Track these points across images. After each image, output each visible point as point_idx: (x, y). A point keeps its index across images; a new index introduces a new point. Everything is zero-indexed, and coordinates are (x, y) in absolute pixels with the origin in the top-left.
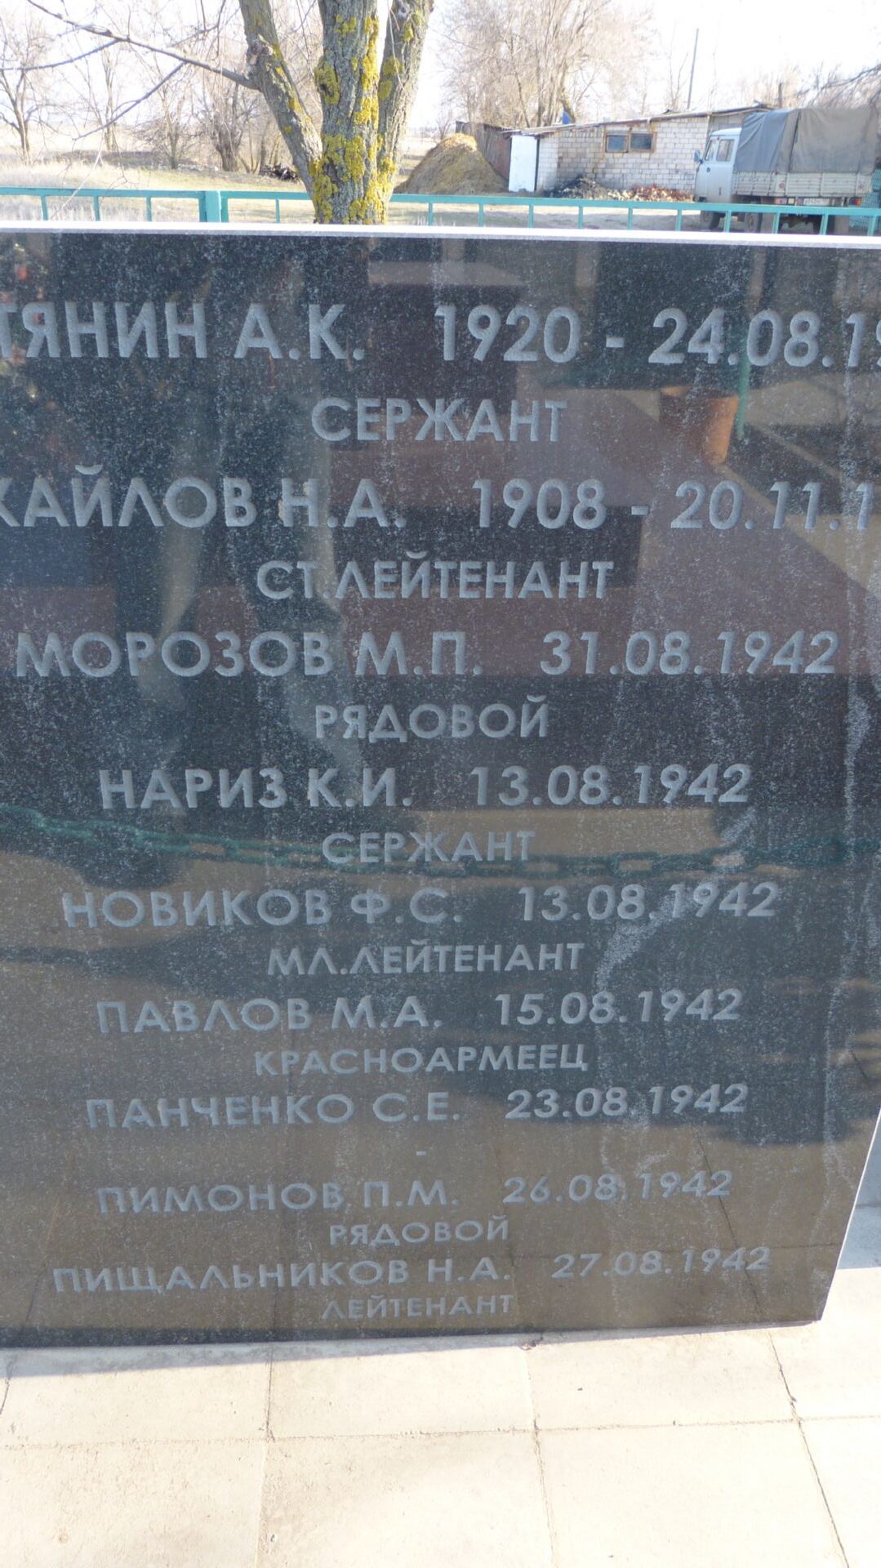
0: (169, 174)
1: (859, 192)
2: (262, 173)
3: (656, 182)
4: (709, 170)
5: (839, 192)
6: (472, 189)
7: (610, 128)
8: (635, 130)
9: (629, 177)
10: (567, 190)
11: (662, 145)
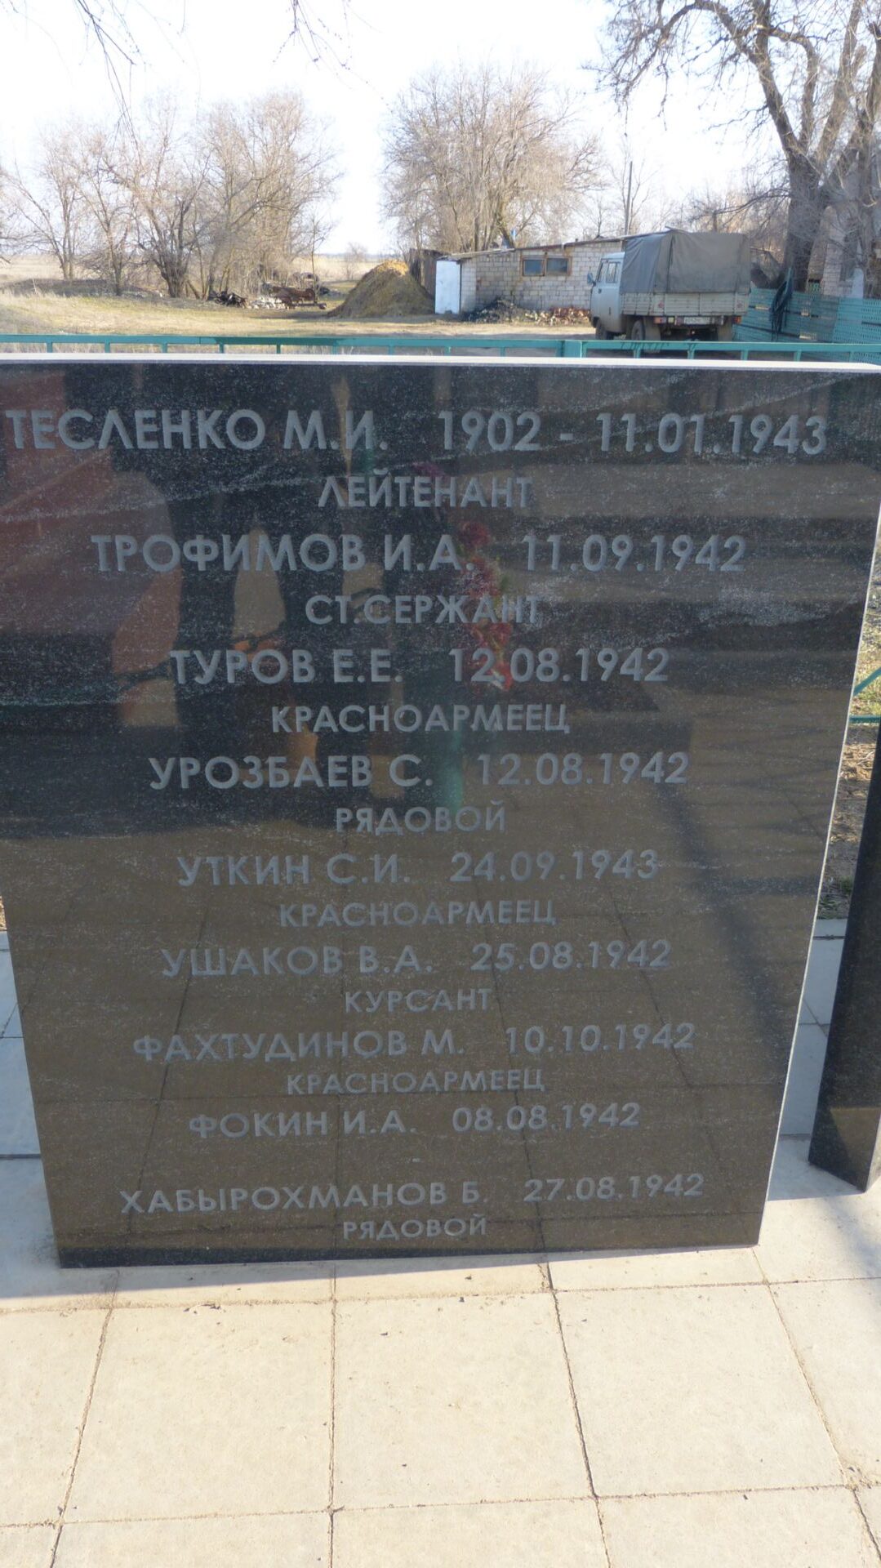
0: (111, 301)
1: (737, 311)
2: (210, 298)
3: (574, 303)
4: (600, 291)
5: (718, 310)
6: (400, 312)
7: (526, 253)
8: (550, 254)
9: (547, 299)
10: (485, 311)
11: (578, 269)
